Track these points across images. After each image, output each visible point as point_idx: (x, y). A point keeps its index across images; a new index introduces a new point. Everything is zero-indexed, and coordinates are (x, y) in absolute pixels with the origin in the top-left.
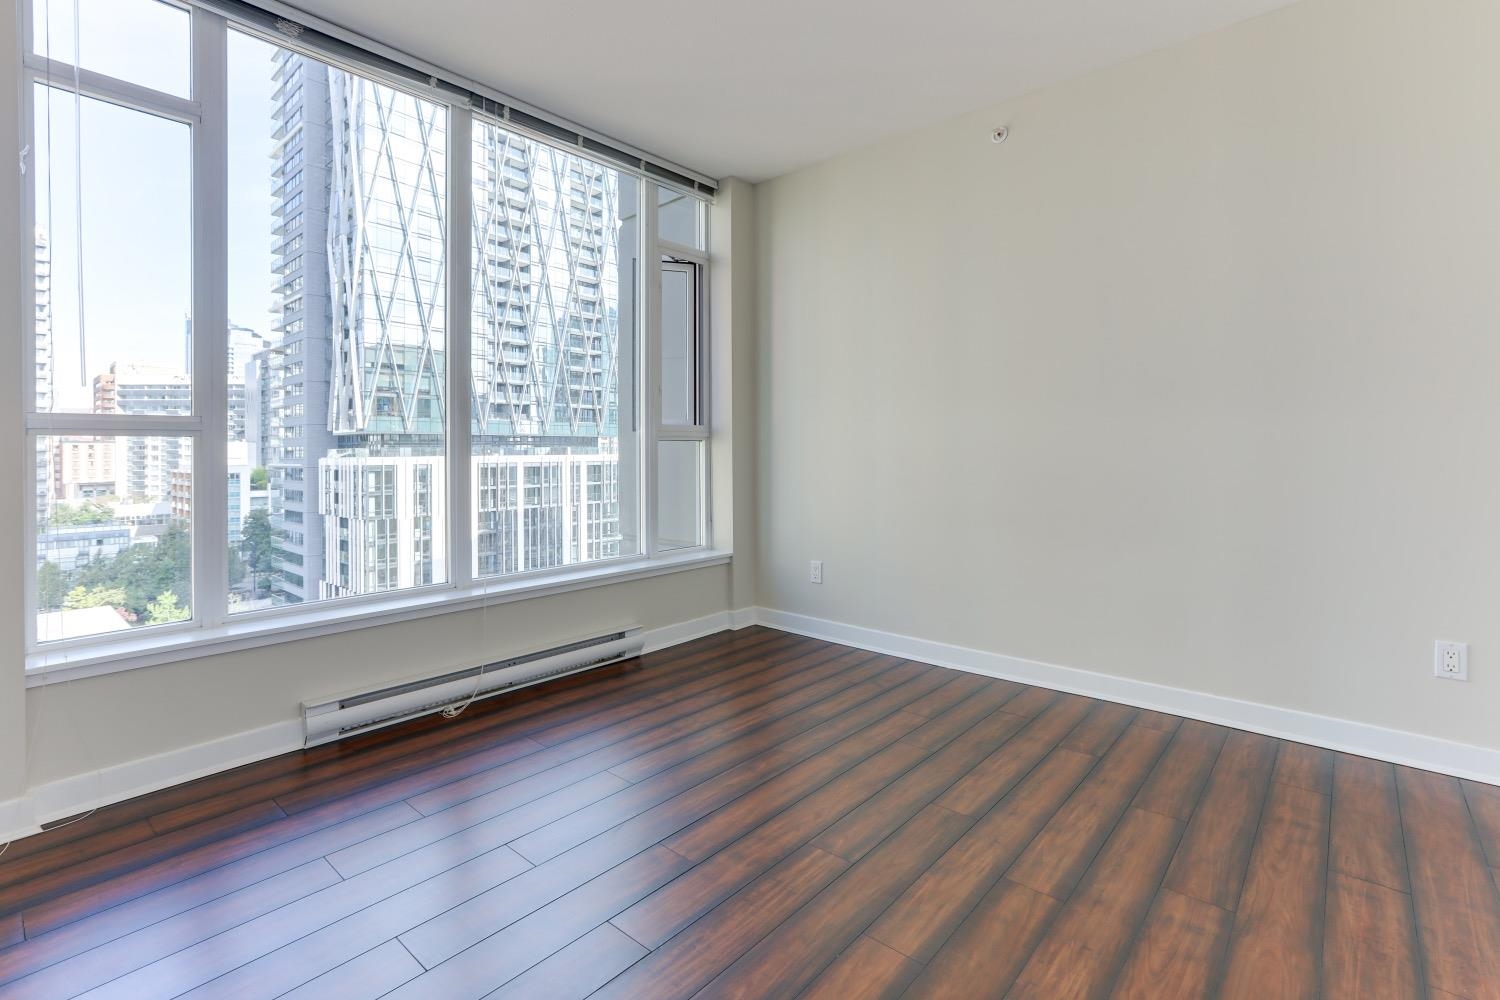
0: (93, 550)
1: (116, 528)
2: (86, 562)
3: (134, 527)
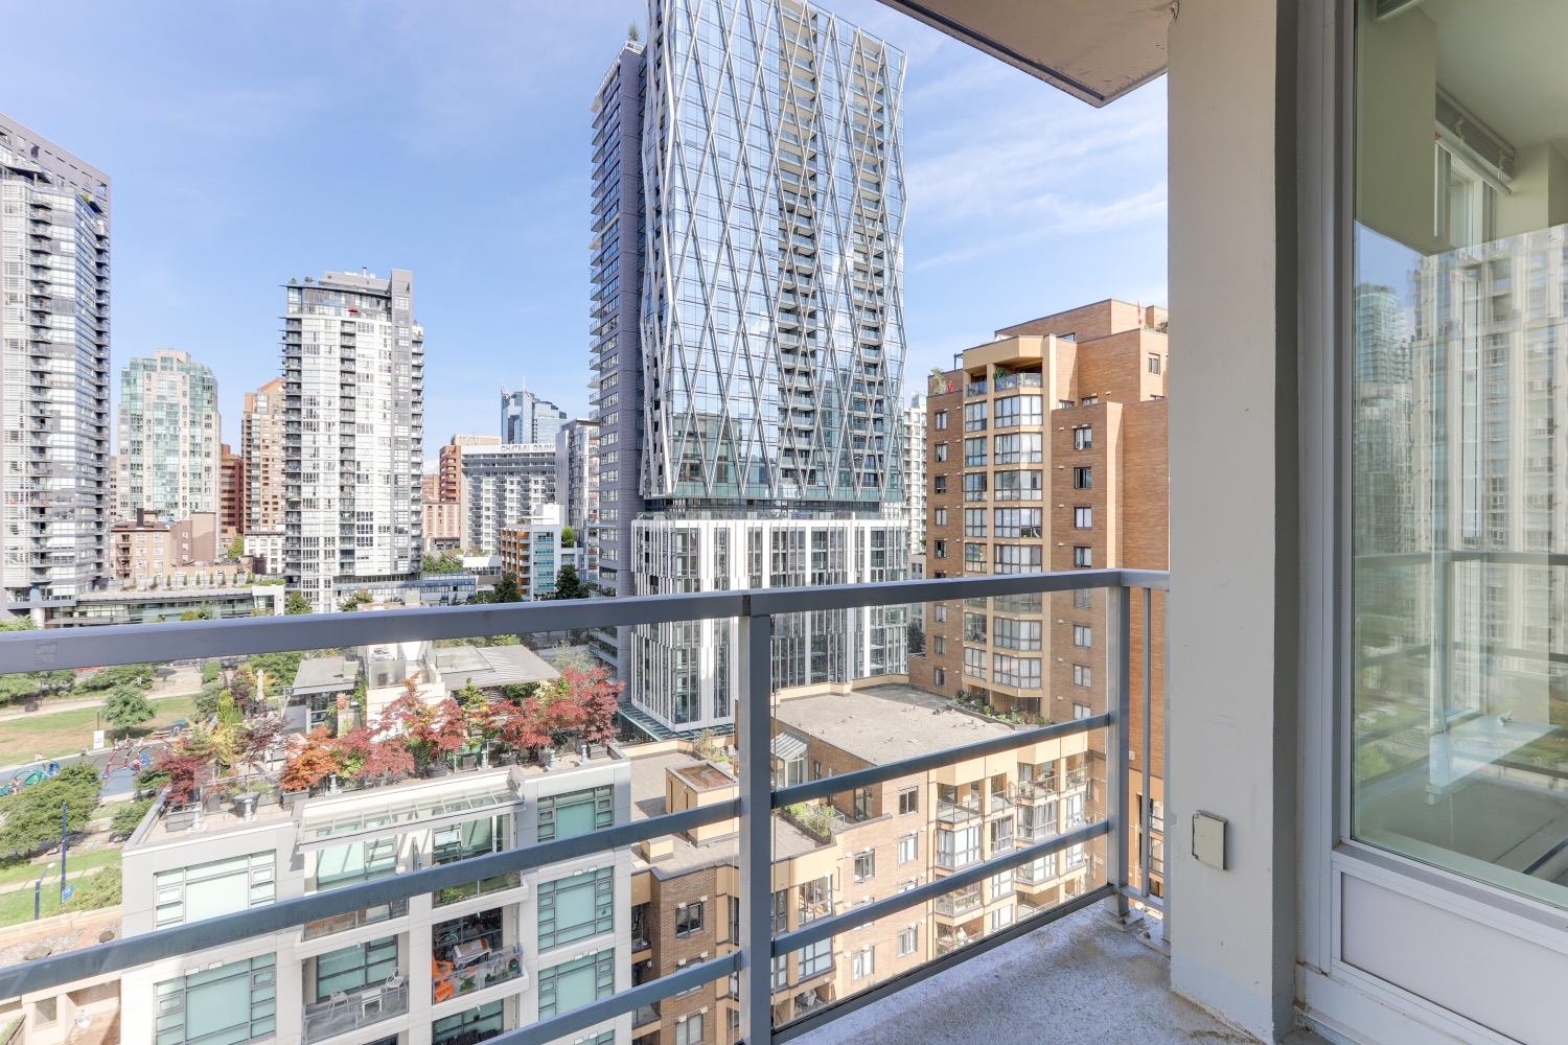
0: (451, 595)
1: (466, 577)
3: (477, 577)
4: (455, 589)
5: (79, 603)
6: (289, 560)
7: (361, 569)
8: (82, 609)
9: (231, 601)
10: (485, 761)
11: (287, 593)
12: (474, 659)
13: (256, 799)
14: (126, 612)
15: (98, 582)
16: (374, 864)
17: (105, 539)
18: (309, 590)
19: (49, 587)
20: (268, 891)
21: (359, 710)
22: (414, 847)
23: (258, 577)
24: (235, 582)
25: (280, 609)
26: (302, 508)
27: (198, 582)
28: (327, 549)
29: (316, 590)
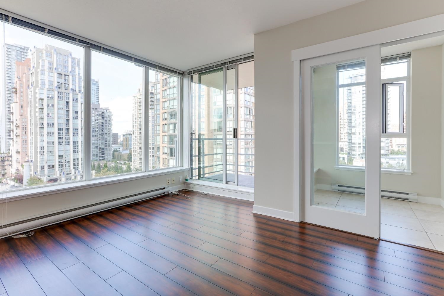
6: (349, 148)
11: (348, 157)
25: (346, 160)
26: (352, 135)
28: (359, 146)
29: (356, 157)
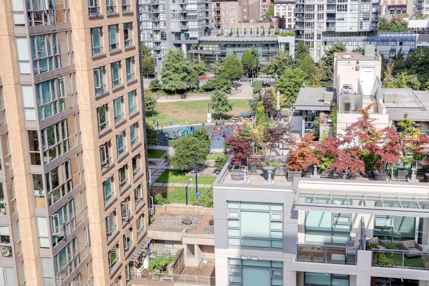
0: (398, 48)
1: (409, 35)
2: (394, 55)
3: (417, 35)
4: (401, 44)
5: (200, 41)
6: (297, 20)
7: (339, 27)
8: (201, 46)
9: (267, 45)
10: (414, 176)
11: (296, 41)
12: (411, 99)
13: (274, 171)
14: (219, 49)
15: (207, 31)
16: (337, 227)
17: (209, 5)
18: (308, 40)
19: (188, 32)
20: (279, 226)
21: (332, 125)
22: (362, 223)
23: (281, 30)
24: (269, 33)
25: (292, 51)
27: (251, 33)
28: (319, 12)
29: (312, 40)
